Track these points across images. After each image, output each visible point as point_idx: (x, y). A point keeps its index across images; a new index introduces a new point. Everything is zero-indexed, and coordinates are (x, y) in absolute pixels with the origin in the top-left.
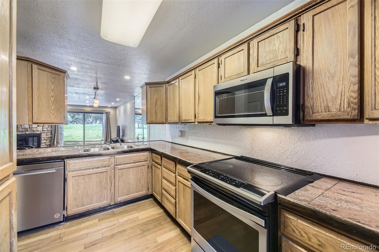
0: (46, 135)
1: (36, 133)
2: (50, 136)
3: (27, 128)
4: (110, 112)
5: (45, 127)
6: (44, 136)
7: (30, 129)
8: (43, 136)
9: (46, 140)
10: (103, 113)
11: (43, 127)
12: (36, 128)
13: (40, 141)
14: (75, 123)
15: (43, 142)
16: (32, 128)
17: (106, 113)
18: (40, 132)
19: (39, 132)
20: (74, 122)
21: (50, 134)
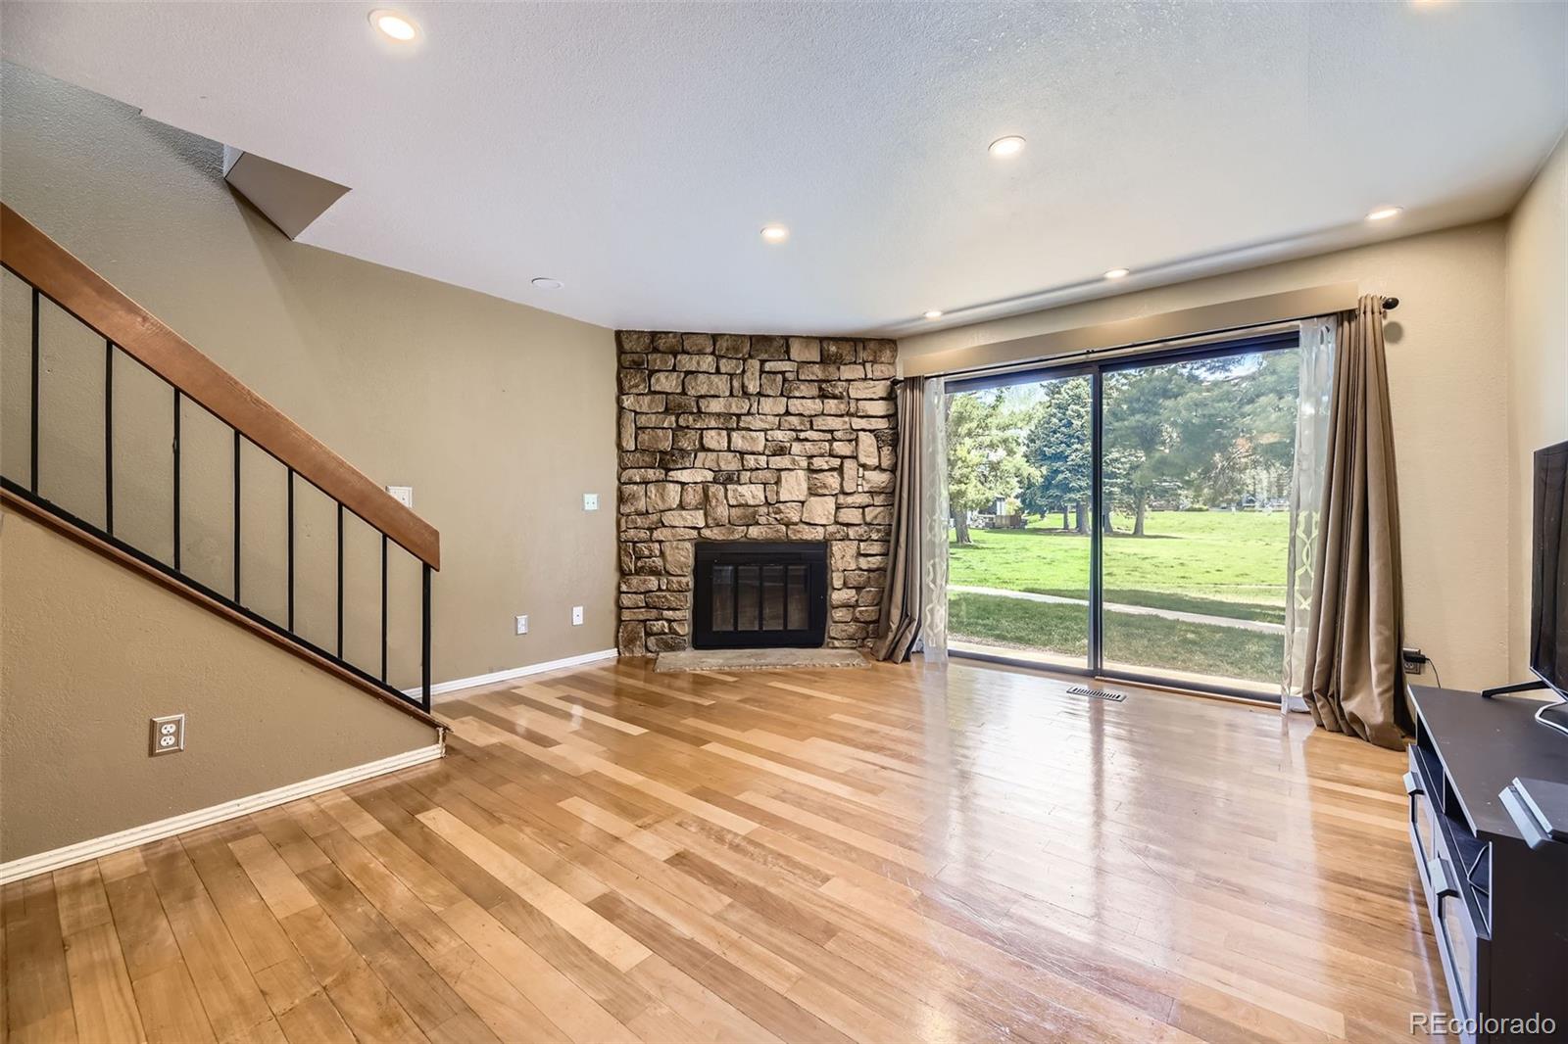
0: (860, 554)
1: (799, 536)
2: (875, 562)
3: (751, 502)
4: (1391, 304)
5: (850, 500)
6: (848, 558)
7: (771, 510)
8: (843, 559)
9: (858, 589)
10: (1290, 340)
11: (842, 499)
12: (803, 503)
13: (827, 591)
14: (1234, 509)
15: (837, 597)
16: (782, 506)
17: (1340, 324)
18: (821, 530)
19: (817, 534)
20: (1229, 504)
21: (876, 548)
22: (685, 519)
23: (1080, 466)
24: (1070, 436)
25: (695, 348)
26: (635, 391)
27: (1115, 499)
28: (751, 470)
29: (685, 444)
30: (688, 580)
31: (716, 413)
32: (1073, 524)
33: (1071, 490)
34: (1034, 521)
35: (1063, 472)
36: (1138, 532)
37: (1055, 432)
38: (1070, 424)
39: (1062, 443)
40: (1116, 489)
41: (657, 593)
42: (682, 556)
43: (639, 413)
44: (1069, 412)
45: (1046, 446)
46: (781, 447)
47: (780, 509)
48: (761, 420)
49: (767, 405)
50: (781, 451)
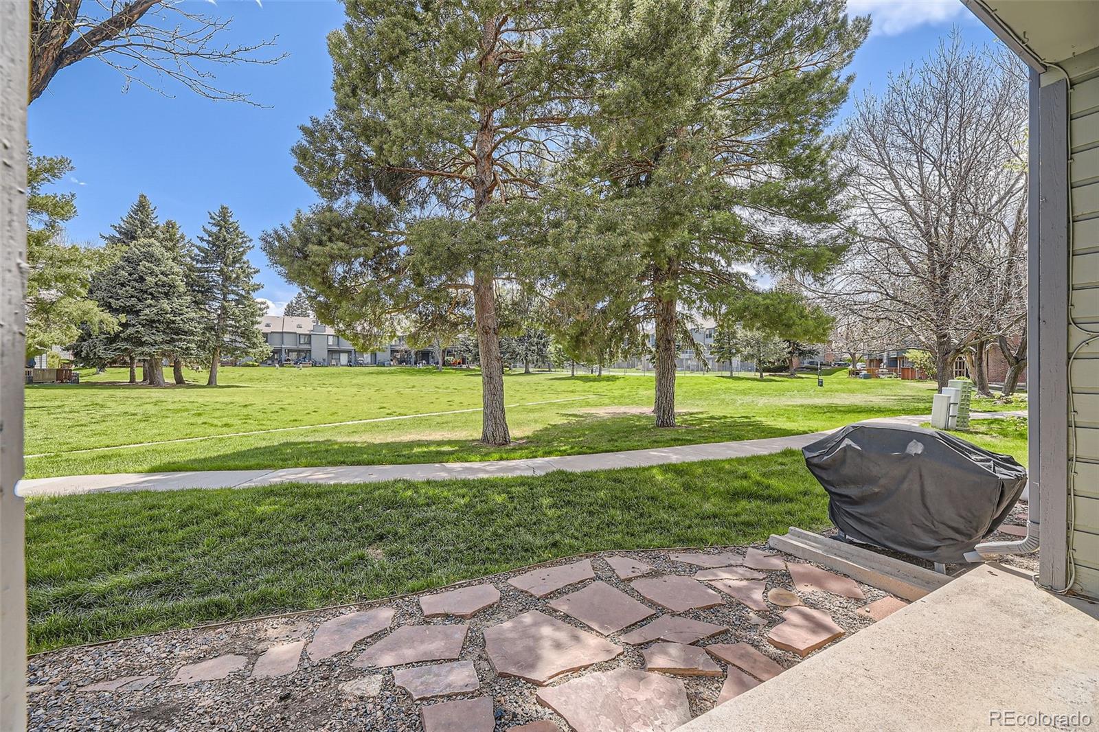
23: (154, 321)
24: (142, 291)
27: (191, 354)
32: (139, 377)
33: (142, 344)
34: (87, 374)
35: (134, 325)
36: (211, 383)
37: (123, 285)
38: (142, 279)
39: (132, 296)
40: (193, 345)
44: (141, 268)
45: (111, 297)
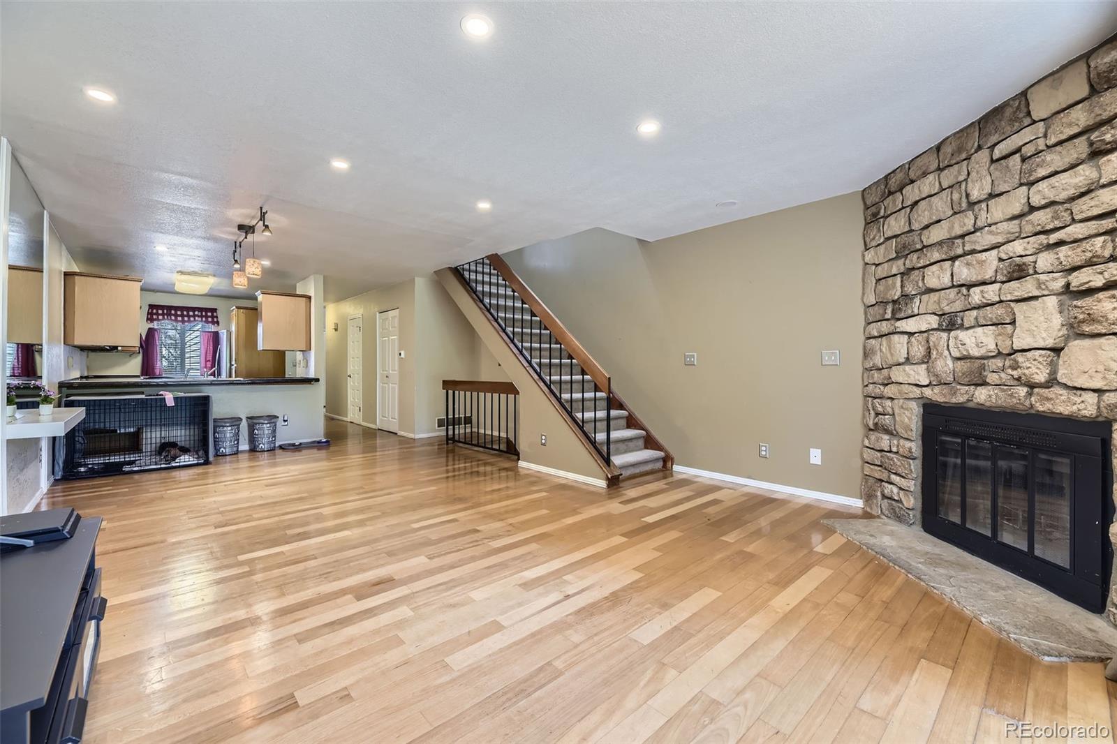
1: (1051, 406)
7: (1004, 363)
12: (1056, 350)
16: (1020, 358)
18: (1090, 398)
19: (1084, 405)
22: (908, 375)
25: (919, 173)
26: (874, 244)
28: (979, 307)
29: (910, 289)
30: (915, 447)
31: (938, 242)
41: (888, 454)
42: (910, 418)
43: (879, 265)
46: (1019, 266)
47: (1016, 362)
48: (991, 233)
49: (999, 210)
50: (1018, 272)
